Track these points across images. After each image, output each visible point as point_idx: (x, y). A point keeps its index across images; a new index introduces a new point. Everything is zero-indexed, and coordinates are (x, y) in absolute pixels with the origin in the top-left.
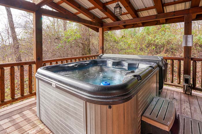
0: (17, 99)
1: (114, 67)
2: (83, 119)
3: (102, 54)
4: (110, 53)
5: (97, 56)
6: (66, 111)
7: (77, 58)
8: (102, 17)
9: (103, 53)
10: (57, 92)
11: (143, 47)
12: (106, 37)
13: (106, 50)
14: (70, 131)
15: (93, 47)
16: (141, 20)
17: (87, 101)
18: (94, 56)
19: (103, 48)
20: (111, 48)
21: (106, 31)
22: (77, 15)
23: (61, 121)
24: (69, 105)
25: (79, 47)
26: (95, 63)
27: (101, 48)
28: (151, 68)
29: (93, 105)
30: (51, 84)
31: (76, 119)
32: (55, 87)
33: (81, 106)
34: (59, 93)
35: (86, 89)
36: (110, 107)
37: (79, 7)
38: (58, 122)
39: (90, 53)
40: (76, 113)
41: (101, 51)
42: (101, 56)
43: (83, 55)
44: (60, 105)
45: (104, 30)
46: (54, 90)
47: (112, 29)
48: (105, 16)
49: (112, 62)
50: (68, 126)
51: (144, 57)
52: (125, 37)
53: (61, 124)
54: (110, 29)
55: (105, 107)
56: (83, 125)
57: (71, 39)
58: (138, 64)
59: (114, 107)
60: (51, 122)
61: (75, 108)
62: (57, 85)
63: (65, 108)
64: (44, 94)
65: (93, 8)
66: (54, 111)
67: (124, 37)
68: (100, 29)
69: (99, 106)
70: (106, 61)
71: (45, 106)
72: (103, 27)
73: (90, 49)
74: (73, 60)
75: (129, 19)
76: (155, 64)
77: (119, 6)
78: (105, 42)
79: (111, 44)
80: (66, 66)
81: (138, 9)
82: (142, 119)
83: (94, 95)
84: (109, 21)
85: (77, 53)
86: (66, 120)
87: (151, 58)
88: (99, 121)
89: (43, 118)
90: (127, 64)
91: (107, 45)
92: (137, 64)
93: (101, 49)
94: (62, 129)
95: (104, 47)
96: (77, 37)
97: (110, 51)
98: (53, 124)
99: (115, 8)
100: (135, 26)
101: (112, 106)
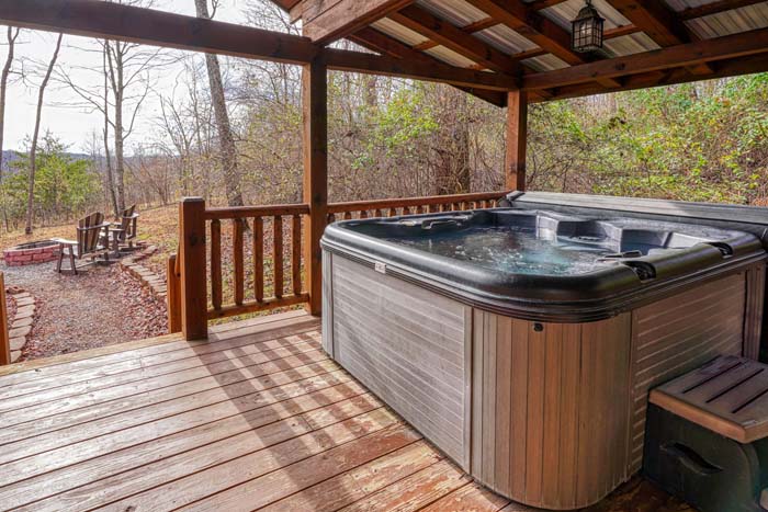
0: (268, 304)
1: (566, 238)
2: (462, 355)
3: (516, 193)
4: (552, 188)
5: (497, 198)
6: (416, 333)
7: (426, 202)
8: (520, 50)
9: (521, 187)
10: (389, 286)
11: (724, 166)
12: (535, 124)
13: (534, 175)
14: (425, 386)
15: (480, 165)
16: (700, 55)
17: (476, 306)
18: (488, 198)
19: (521, 168)
20: (557, 169)
21: (537, 100)
22: (426, 51)
23: (398, 360)
24: (424, 318)
25: (430, 164)
26: (490, 221)
27: (516, 168)
28: (716, 249)
29: (493, 317)
30: (371, 266)
31: (443, 353)
32: (384, 272)
33: (457, 321)
34: (393, 288)
35: (474, 279)
36: (539, 328)
37: (435, 24)
38: (390, 364)
39: (466, 186)
40: (444, 339)
41: (513, 180)
42: (514, 198)
43: (441, 192)
44: (397, 318)
45: (530, 96)
46: (378, 281)
47: (564, 93)
48: (533, 46)
49: (557, 222)
50: (419, 373)
51: (702, 210)
52: (623, 122)
53: (398, 369)
54: (557, 93)
55: (526, 326)
56: (464, 367)
57: (400, 136)
58: (666, 235)
59: (550, 327)
60: (368, 366)
61: (441, 325)
62: (389, 267)
63: (413, 326)
64: (349, 293)
65: (487, 24)
66: (379, 336)
67: (619, 125)
68: (514, 99)
69: (509, 320)
70: (532, 218)
71: (352, 323)
72: (524, 89)
73: (467, 171)
74: (414, 210)
75: (644, 50)
76: (751, 237)
77: (591, 15)
78: (531, 144)
79: (560, 152)
80: (398, 223)
81: (690, 8)
82: (651, 401)
83: (496, 292)
84: (552, 63)
85: (421, 184)
86: (413, 358)
87: (736, 214)
88: (509, 361)
89: (344, 356)
90: (621, 230)
91: (540, 157)
92: (662, 233)
93: (513, 172)
94: (400, 382)
95: (527, 165)
96: (424, 130)
97: (552, 183)
98: (374, 371)
99: (574, 23)
100: (675, 75)
101: (543, 324)
